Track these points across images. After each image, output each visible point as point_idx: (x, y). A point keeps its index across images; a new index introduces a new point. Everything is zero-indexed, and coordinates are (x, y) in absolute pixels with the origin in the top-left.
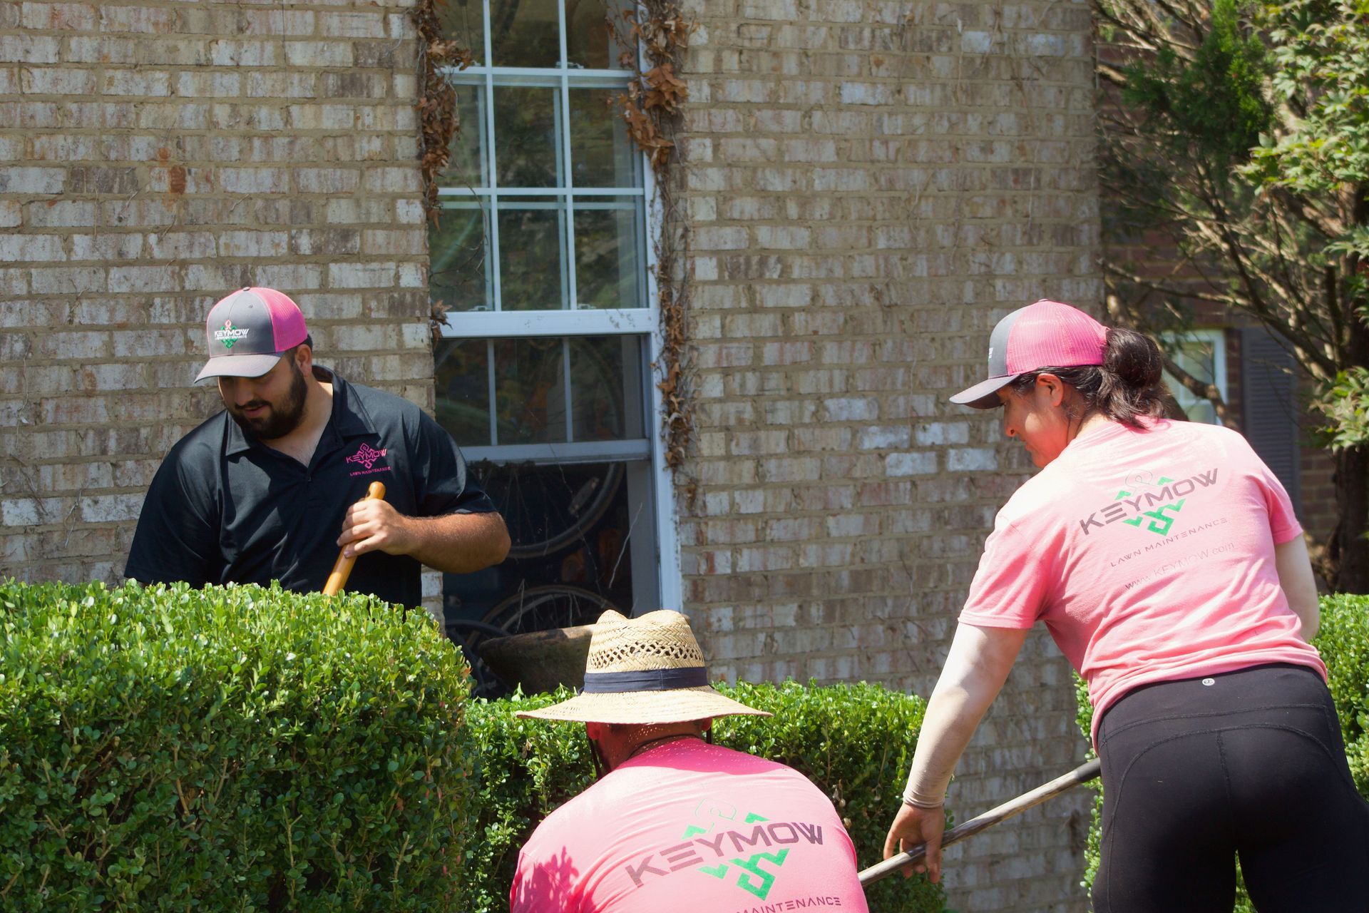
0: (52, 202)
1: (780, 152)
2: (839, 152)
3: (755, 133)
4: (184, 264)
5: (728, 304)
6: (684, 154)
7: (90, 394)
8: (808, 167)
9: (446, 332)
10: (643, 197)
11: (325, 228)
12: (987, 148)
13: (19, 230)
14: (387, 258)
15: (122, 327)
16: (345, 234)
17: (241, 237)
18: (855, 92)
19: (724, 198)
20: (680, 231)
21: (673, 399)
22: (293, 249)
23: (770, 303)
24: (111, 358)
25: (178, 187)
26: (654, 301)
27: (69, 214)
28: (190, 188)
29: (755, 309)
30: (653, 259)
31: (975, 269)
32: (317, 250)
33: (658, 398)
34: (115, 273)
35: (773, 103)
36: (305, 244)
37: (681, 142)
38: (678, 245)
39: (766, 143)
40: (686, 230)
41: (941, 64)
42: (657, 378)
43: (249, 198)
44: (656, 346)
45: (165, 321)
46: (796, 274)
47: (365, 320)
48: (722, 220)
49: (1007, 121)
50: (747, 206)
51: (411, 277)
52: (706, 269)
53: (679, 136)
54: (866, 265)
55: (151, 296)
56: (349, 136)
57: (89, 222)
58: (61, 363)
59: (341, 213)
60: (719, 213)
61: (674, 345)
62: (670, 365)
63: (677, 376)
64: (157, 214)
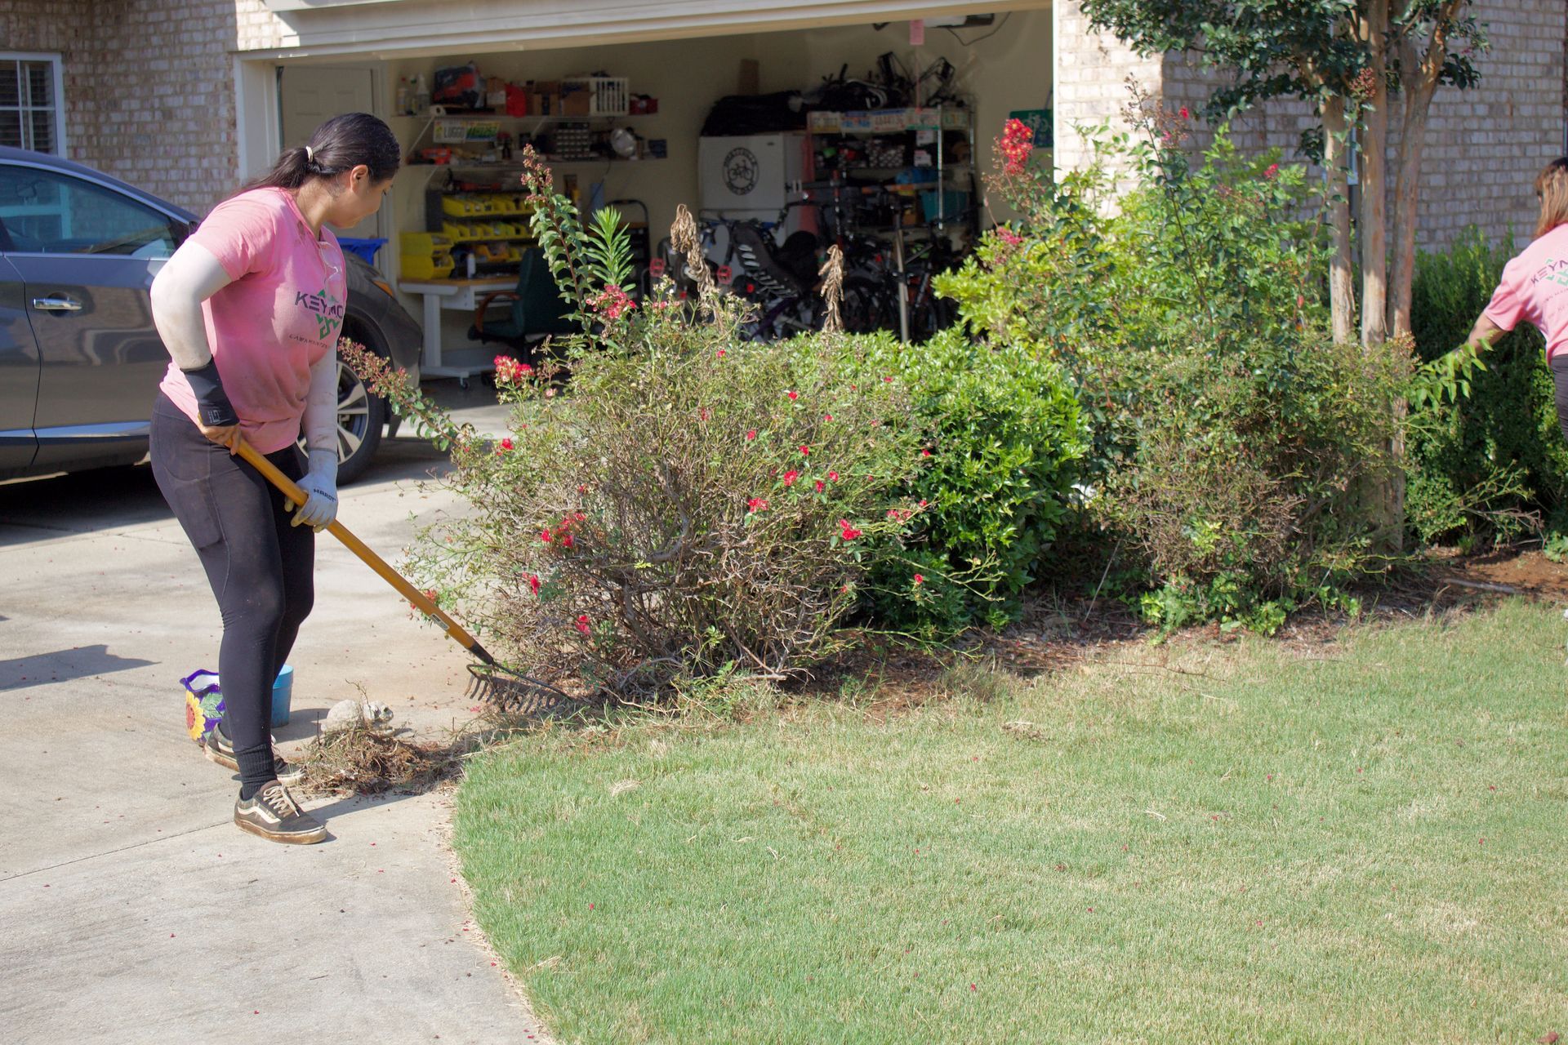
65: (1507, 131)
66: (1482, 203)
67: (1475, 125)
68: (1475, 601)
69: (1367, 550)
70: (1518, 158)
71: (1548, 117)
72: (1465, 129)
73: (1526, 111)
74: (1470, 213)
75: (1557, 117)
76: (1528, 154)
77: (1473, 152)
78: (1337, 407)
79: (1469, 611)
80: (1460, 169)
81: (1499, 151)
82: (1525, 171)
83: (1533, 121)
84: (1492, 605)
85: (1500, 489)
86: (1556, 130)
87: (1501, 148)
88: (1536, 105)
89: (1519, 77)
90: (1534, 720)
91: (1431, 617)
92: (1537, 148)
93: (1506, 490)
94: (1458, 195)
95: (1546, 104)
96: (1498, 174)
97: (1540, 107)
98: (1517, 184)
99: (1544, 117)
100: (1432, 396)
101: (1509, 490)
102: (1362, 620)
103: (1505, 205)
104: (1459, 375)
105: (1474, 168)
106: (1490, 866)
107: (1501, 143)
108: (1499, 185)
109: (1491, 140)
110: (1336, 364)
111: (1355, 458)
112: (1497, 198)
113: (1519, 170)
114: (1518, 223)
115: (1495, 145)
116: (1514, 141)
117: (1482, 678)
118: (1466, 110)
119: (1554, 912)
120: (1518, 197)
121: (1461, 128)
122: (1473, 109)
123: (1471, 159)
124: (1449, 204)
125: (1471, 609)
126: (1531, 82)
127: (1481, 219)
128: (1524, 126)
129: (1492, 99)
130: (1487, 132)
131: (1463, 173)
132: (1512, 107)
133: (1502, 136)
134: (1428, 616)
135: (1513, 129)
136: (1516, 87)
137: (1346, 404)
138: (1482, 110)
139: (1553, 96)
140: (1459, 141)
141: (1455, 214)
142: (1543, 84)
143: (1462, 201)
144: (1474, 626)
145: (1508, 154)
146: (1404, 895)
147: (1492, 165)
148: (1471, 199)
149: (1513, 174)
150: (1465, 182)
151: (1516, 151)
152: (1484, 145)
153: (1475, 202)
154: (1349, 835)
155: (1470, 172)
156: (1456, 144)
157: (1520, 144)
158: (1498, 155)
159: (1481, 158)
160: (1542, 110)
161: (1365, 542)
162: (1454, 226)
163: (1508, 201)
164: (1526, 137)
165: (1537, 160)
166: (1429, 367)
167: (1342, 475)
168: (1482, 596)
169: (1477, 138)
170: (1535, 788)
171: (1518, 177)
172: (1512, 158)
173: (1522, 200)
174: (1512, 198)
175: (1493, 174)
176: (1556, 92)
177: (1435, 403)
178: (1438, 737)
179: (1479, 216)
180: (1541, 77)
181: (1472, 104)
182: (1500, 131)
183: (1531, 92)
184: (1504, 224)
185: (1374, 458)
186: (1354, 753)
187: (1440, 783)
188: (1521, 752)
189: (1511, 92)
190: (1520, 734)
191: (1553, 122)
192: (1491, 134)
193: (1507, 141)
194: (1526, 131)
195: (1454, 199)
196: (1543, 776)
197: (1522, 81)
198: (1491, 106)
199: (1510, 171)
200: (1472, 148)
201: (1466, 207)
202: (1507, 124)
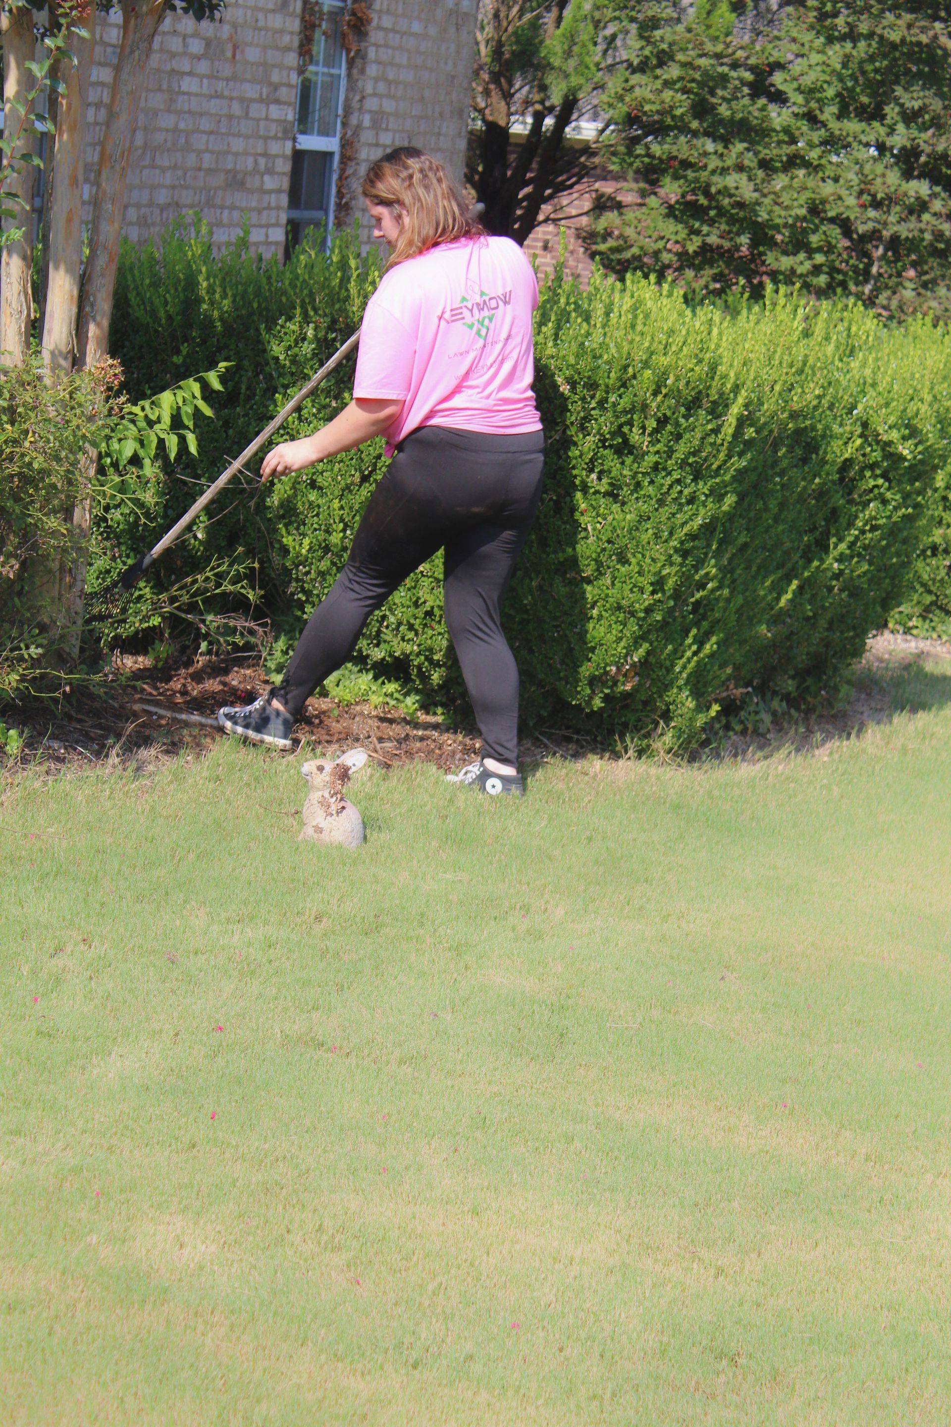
0: (199, 59)
1: (393, 58)
2: (409, 59)
3: (387, 46)
4: (231, 99)
5: (370, 141)
6: (366, 53)
7: (200, 169)
8: (399, 66)
9: (298, 147)
10: (339, 76)
11: (270, 84)
12: (446, 64)
13: (190, 74)
14: (284, 103)
15: (212, 132)
16: (276, 87)
17: (248, 86)
18: (417, 27)
19: (376, 80)
20: (357, 98)
21: (344, 191)
22: (261, 94)
23: (381, 142)
24: (207, 151)
25: (234, 56)
26: (338, 135)
27: (203, 67)
28: (237, 57)
29: (377, 145)
30: (340, 112)
31: (436, 130)
32: (268, 96)
33: (334, 190)
34: (213, 101)
35: (394, 31)
36: (265, 91)
37: (366, 47)
38: (355, 104)
39: (390, 51)
40: (363, 98)
41: (439, 13)
42: (335, 177)
43: (253, 64)
44: (337, 159)
45: (223, 130)
46: (391, 126)
47: (275, 138)
48: (375, 95)
49: (453, 47)
50: (382, 87)
51: (291, 115)
52: (367, 121)
53: (363, 44)
54: (408, 124)
55: (221, 116)
56: (282, 31)
57: (208, 73)
58: (194, 151)
59: (275, 77)
60: (374, 89)
61: (346, 159)
62: (343, 171)
63: (346, 178)
64: (227, 70)
65: (228, 80)
66: (188, 175)
67: (185, 65)
68: (176, 739)
69: (35, 663)
70: (239, 118)
71: (279, 66)
72: (173, 70)
73: (252, 54)
74: (173, 187)
75: (290, 69)
76: (251, 115)
77: (181, 103)
78: (11, 458)
79: (167, 752)
80: (163, 125)
81: (214, 106)
82: (247, 137)
83: (261, 68)
84: (199, 748)
85: (219, 586)
86: (290, 86)
87: (217, 101)
88: (265, 48)
89: (246, 7)
90: (266, 923)
91: (117, 760)
92: (263, 107)
93: (227, 587)
94: (159, 162)
95: (277, 48)
96: (212, 137)
97: (269, 52)
98: (236, 154)
99: (274, 66)
100: (141, 453)
101: (231, 588)
102: (25, 760)
103: (218, 180)
104: (177, 423)
105: (182, 126)
106: (227, 1155)
107: (217, 96)
108: (212, 152)
109: (205, 90)
110: (12, 397)
111: (27, 535)
112: (209, 171)
113: (239, 135)
114: (232, 208)
115: (211, 97)
116: (235, 94)
117: (192, 857)
118: (175, 44)
119: (320, 1229)
120: (234, 172)
121: (168, 68)
122: (185, 45)
123: (179, 113)
124: (146, 172)
125: (173, 749)
126: (261, 16)
127: (187, 197)
128: (248, 76)
129: (210, 34)
130: (201, 77)
131: (167, 131)
132: (235, 47)
133: (220, 85)
134: (114, 759)
135: (234, 78)
136: (241, 20)
137: (23, 455)
138: (196, 47)
139: (287, 39)
140: (165, 87)
141: (153, 188)
142: (277, 21)
143: (163, 170)
144: (175, 775)
145: (225, 111)
146: (112, 1204)
147: (205, 124)
148: (175, 167)
149: (231, 138)
150: (169, 144)
151: (236, 109)
152: (197, 95)
153: (180, 173)
154: (27, 1104)
155: (176, 130)
156: (160, 90)
157: (241, 100)
158: (213, 111)
159: (189, 112)
160: (272, 56)
161: (35, 651)
162: (151, 204)
163: (222, 176)
164: (251, 91)
165: (262, 123)
166: (136, 410)
167: (9, 556)
168: (185, 732)
169: (187, 84)
170: (277, 1030)
171: (238, 145)
172: (230, 117)
173: (239, 176)
174: (228, 172)
175: (205, 138)
176: (292, 33)
177: (147, 462)
178: (140, 947)
179: (184, 192)
180: (273, 11)
181: (185, 37)
182: (218, 79)
183: (260, 29)
184: (214, 206)
185: (54, 533)
186: (25, 970)
187: (148, 1020)
188: (253, 973)
189: (234, 25)
190: (250, 944)
191: (285, 73)
192: (205, 81)
193: (226, 93)
194: (249, 81)
195: (153, 167)
196: (286, 1010)
197: (249, 13)
198: (208, 43)
199: (228, 135)
200: (181, 99)
201: (168, 179)
202: (227, 71)
